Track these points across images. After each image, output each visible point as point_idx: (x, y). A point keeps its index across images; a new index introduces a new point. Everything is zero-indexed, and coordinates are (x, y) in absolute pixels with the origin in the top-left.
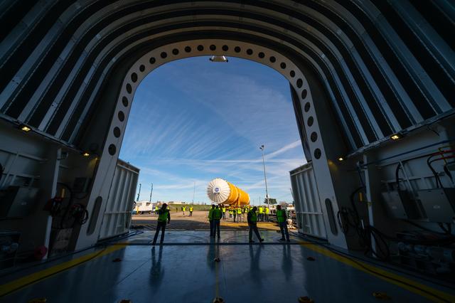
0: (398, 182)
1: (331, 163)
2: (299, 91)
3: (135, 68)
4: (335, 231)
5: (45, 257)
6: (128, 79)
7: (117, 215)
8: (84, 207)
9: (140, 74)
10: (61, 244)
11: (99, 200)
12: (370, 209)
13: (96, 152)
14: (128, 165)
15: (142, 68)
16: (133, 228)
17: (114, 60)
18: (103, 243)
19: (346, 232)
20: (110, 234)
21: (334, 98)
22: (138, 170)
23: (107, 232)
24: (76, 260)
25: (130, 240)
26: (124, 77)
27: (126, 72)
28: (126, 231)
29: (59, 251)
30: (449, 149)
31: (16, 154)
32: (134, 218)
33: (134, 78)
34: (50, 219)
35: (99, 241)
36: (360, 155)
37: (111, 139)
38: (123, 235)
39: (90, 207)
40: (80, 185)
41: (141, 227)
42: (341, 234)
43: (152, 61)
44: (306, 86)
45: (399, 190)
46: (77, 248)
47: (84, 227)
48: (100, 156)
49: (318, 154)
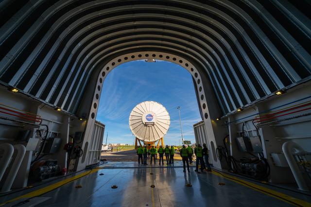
0: (243, 133)
1: (213, 121)
2: (196, 80)
3: (104, 69)
4: (216, 160)
5: (66, 173)
6: (101, 76)
7: (93, 152)
8: (80, 148)
9: (106, 72)
10: (71, 167)
11: (87, 143)
12: (231, 146)
13: (86, 117)
14: (99, 123)
15: (108, 69)
16: (102, 160)
17: (94, 66)
18: (89, 168)
19: (220, 160)
20: (90, 164)
21: (214, 86)
22: (104, 126)
23: (89, 162)
24: (77, 176)
25: (100, 166)
26: (99, 75)
27: (100, 72)
28: (98, 161)
29: (70, 170)
30: (259, 117)
31: (52, 122)
32: (102, 155)
33: (104, 74)
34: (67, 153)
35: (86, 167)
36: (227, 118)
37: (93, 110)
38: (96, 164)
39: (83, 148)
40: (79, 136)
41: (105, 160)
42: (218, 161)
43: (113, 64)
44: (199, 77)
45: (243, 137)
46: (78, 170)
47: (81, 159)
48: (87, 119)
49: (206, 116)
